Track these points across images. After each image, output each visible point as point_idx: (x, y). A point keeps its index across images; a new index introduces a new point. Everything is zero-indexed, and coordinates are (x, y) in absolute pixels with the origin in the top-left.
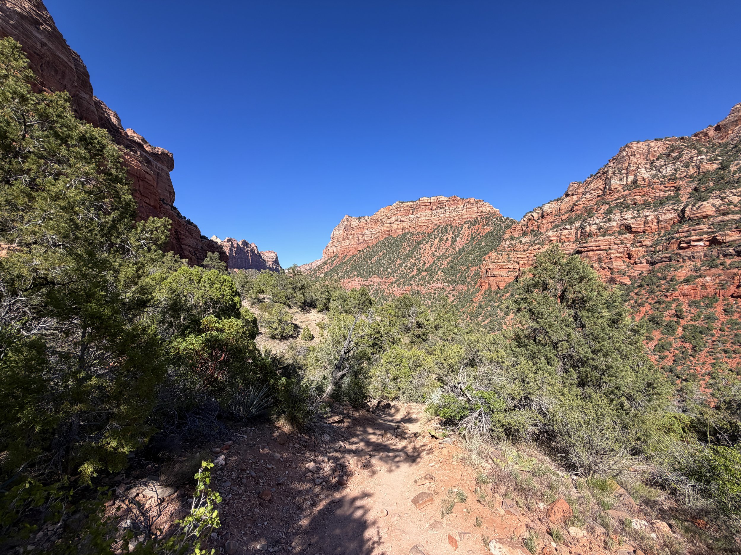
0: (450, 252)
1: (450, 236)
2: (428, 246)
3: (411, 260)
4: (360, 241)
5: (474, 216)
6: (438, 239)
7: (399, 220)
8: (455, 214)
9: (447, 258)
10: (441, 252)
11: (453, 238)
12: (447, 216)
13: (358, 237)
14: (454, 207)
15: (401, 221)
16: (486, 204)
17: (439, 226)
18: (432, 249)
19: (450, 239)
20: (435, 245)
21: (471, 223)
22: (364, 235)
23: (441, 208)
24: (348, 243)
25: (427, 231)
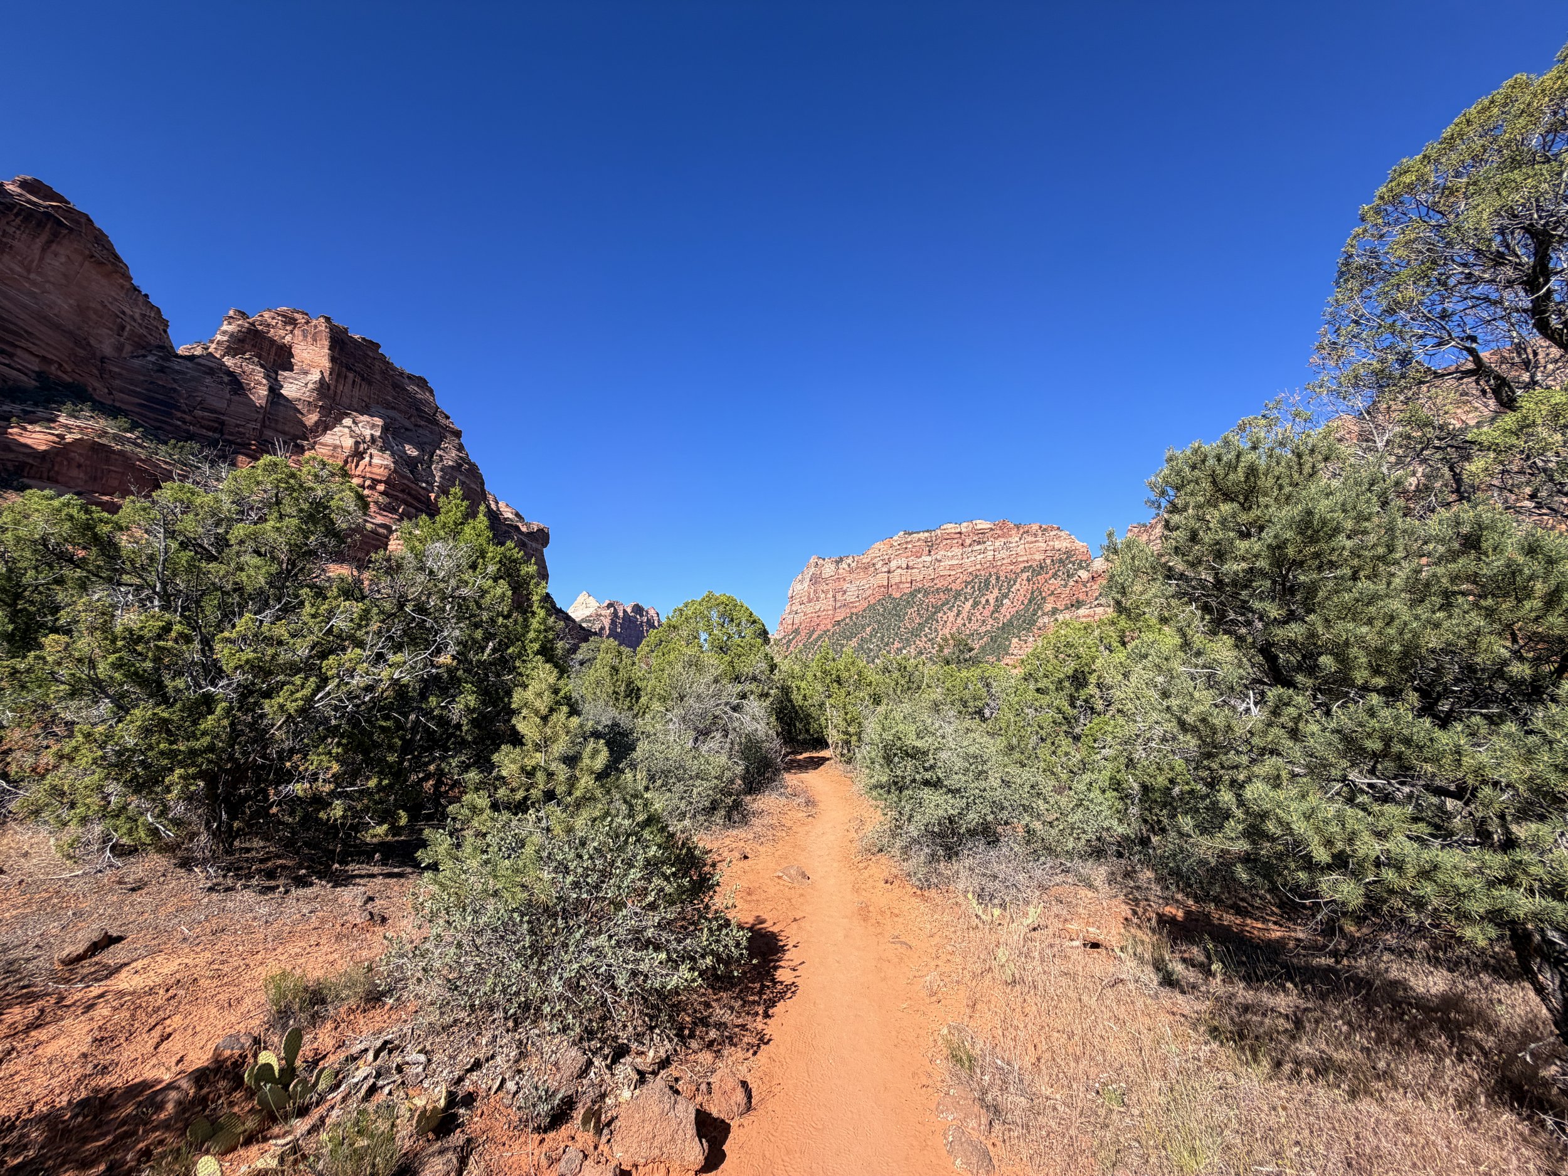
0: (989, 627)
1: (992, 598)
2: (951, 615)
3: (918, 642)
4: (838, 605)
5: (1039, 557)
6: (971, 601)
7: (904, 566)
8: (1004, 554)
9: (982, 638)
10: (973, 626)
11: (997, 601)
12: (990, 558)
13: (834, 597)
14: (1003, 540)
15: (907, 568)
16: (1062, 534)
17: (977, 576)
18: (960, 621)
19: (992, 601)
20: (965, 614)
21: (1034, 570)
22: (845, 592)
23: (979, 543)
24: (818, 607)
25: (953, 586)
